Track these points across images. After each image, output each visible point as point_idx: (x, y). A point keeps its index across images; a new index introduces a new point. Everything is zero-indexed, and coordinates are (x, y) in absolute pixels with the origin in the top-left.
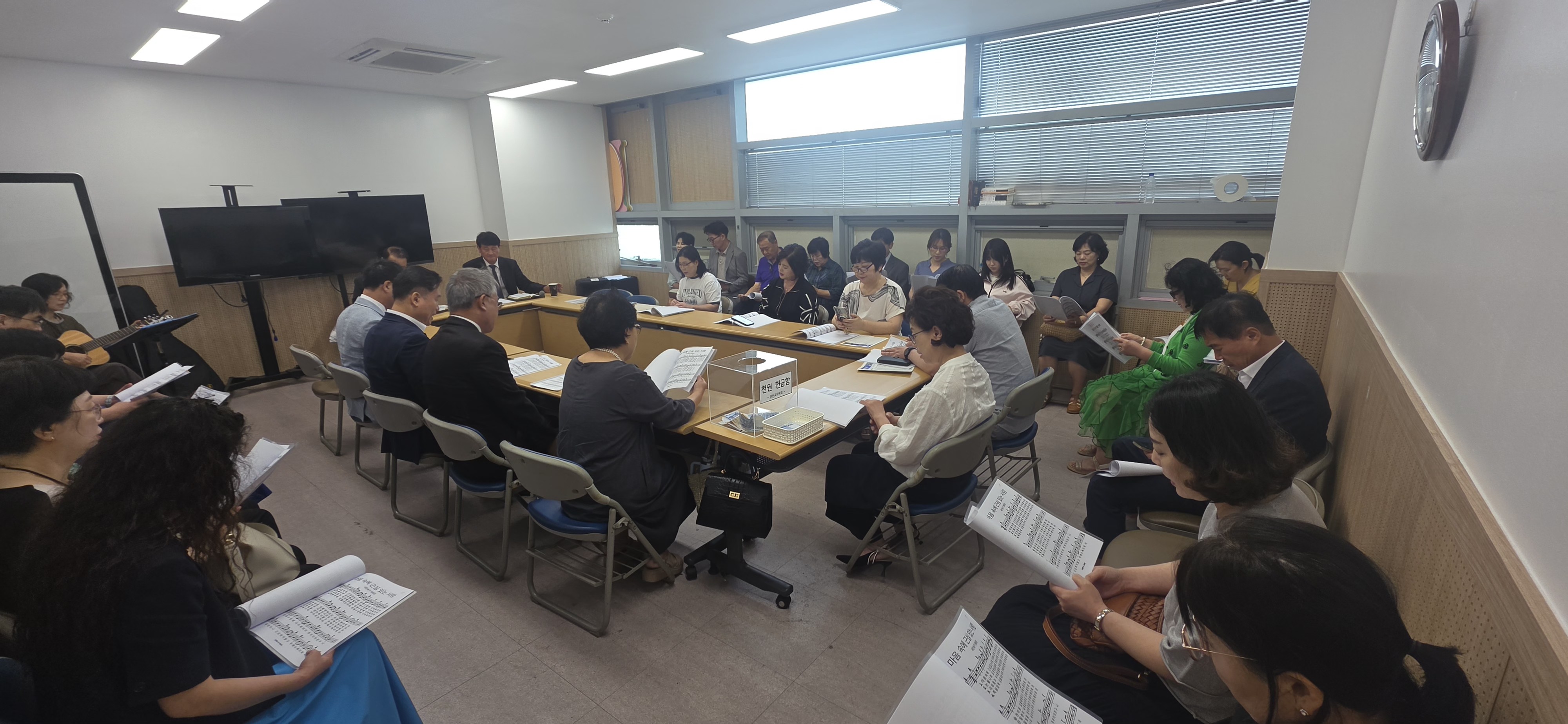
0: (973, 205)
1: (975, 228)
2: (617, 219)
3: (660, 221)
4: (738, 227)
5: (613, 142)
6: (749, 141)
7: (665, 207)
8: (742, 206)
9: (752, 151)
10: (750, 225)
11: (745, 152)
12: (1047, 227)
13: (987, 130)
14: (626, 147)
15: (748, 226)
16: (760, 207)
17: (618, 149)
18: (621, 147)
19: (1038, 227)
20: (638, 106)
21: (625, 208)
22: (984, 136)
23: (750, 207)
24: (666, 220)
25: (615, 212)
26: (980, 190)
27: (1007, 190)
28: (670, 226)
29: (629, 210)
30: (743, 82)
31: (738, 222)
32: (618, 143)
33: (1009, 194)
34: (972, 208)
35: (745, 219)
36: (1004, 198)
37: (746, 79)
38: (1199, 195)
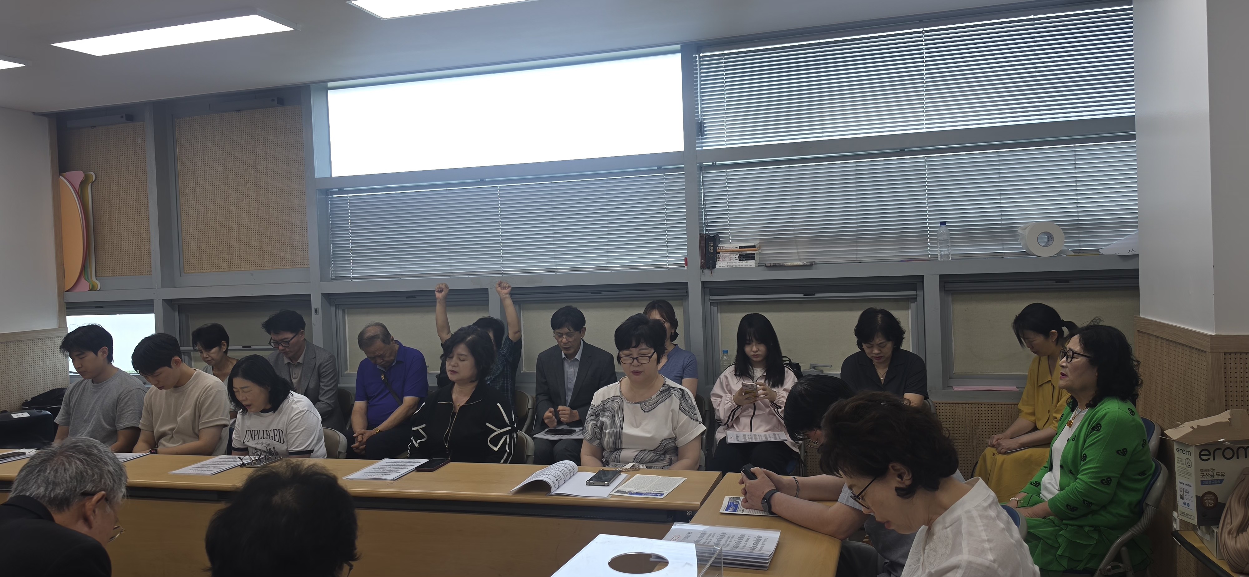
0: (708, 268)
1: (710, 300)
2: (67, 304)
3: (158, 305)
4: (316, 311)
5: (68, 174)
6: (333, 176)
7: (168, 281)
8: (324, 277)
9: (341, 191)
10: (337, 306)
11: (327, 192)
12: (814, 295)
13: (714, 167)
14: (92, 183)
15: (333, 309)
16: (355, 278)
17: (77, 188)
18: (83, 184)
19: (801, 295)
20: (122, 117)
21: (84, 285)
22: (710, 175)
23: (337, 279)
24: (170, 303)
25: (62, 292)
26: (715, 247)
27: (754, 247)
28: (177, 314)
29: (93, 289)
30: (323, 88)
31: (316, 302)
32: (78, 176)
33: (757, 252)
34: (707, 271)
35: (328, 298)
36: (751, 257)
37: (330, 84)
38: (1003, 249)
